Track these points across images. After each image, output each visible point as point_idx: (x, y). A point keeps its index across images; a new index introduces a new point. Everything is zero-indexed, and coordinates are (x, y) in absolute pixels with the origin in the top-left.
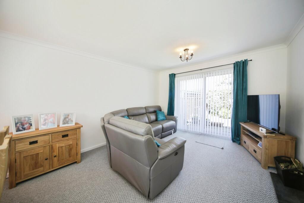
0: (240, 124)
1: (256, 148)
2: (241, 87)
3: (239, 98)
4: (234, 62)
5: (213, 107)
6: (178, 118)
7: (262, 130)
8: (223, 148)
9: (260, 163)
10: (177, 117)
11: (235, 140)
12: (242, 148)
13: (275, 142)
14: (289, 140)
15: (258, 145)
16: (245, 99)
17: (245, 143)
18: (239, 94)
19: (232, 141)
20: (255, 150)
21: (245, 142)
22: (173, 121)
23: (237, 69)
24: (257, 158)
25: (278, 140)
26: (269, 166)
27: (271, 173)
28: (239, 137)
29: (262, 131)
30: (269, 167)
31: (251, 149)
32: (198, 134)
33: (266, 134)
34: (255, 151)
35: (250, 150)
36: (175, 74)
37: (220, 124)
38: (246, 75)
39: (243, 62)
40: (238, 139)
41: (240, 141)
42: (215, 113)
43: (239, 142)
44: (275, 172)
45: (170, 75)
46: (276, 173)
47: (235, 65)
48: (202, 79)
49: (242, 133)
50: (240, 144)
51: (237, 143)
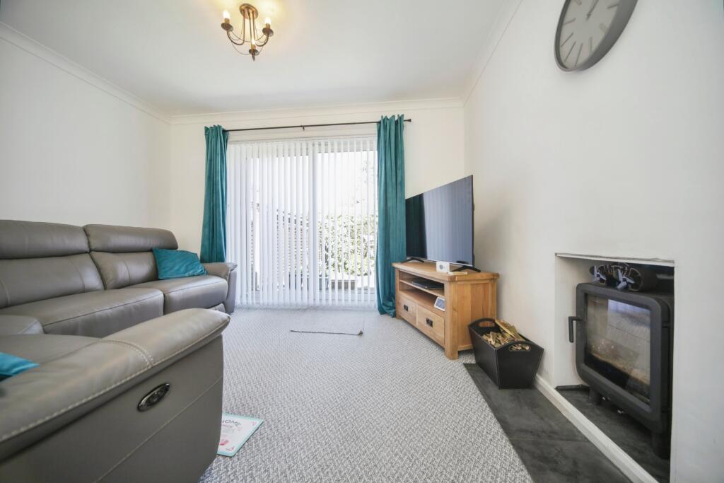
0: (394, 268)
1: (430, 313)
2: (394, 180)
3: (390, 204)
4: (379, 119)
5: (335, 252)
6: (238, 270)
7: (441, 267)
8: (361, 334)
9: (442, 349)
10: (236, 266)
11: (385, 308)
12: (400, 323)
13: (467, 290)
14: (488, 281)
15: (435, 306)
16: (402, 209)
17: (407, 310)
18: (389, 195)
19: (378, 313)
20: (430, 319)
21: (406, 308)
22: (220, 276)
23: (385, 136)
24: (434, 339)
25: (473, 282)
26: (459, 350)
27: (466, 365)
28: (392, 301)
29: (442, 270)
30: (460, 353)
31: (420, 322)
32: (299, 310)
33: (452, 274)
34: (430, 323)
35: (417, 325)
36: (227, 129)
37: (345, 283)
38: (402, 152)
39: (397, 122)
40: (391, 304)
41: (395, 308)
42: (339, 266)
43: (393, 311)
44: (471, 360)
45: (207, 129)
46: (473, 362)
47: (380, 127)
48: (307, 157)
49: (398, 287)
50: (395, 316)
51: (389, 314)
